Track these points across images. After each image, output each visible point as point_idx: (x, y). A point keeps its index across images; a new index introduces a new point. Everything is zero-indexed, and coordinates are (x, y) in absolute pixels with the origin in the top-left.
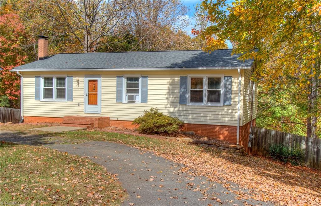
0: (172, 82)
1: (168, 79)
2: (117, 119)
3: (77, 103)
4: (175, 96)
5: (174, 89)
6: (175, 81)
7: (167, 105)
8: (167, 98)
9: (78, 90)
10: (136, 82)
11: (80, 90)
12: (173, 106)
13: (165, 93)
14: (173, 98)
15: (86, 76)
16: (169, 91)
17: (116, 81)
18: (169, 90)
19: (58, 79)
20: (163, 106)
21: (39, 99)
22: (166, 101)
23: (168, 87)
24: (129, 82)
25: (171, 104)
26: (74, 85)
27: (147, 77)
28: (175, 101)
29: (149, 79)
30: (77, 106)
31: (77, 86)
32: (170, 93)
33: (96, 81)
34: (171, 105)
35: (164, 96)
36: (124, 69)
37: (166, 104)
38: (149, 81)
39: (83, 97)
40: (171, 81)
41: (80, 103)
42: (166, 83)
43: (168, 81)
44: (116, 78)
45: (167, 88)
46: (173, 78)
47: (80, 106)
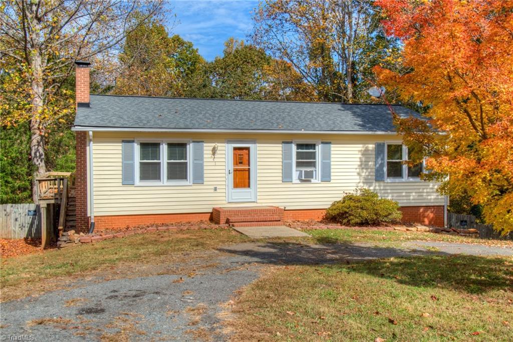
0: (365, 151)
1: (360, 147)
2: (285, 208)
3: (213, 187)
4: (369, 170)
5: (368, 160)
6: (368, 149)
7: (359, 183)
8: (359, 174)
9: (214, 164)
10: (311, 151)
11: (217, 164)
12: (367, 184)
13: (356, 167)
14: (367, 174)
15: (229, 142)
16: (362, 163)
17: (281, 149)
18: (361, 161)
19: (171, 145)
20: (354, 185)
21: (131, 182)
22: (358, 177)
23: (360, 158)
24: (300, 150)
25: (364, 181)
26: (205, 156)
27: (330, 143)
28: (370, 177)
29: (332, 146)
30: (212, 191)
31: (211, 158)
32: (363, 166)
33: (248, 149)
34: (364, 183)
35: (354, 170)
36: (303, 132)
37: (358, 181)
38: (332, 149)
39: (224, 175)
40: (363, 149)
41: (218, 187)
42: (357, 152)
43: (360, 149)
44: (281, 145)
45: (358, 160)
46: (367, 145)
47: (218, 191)
